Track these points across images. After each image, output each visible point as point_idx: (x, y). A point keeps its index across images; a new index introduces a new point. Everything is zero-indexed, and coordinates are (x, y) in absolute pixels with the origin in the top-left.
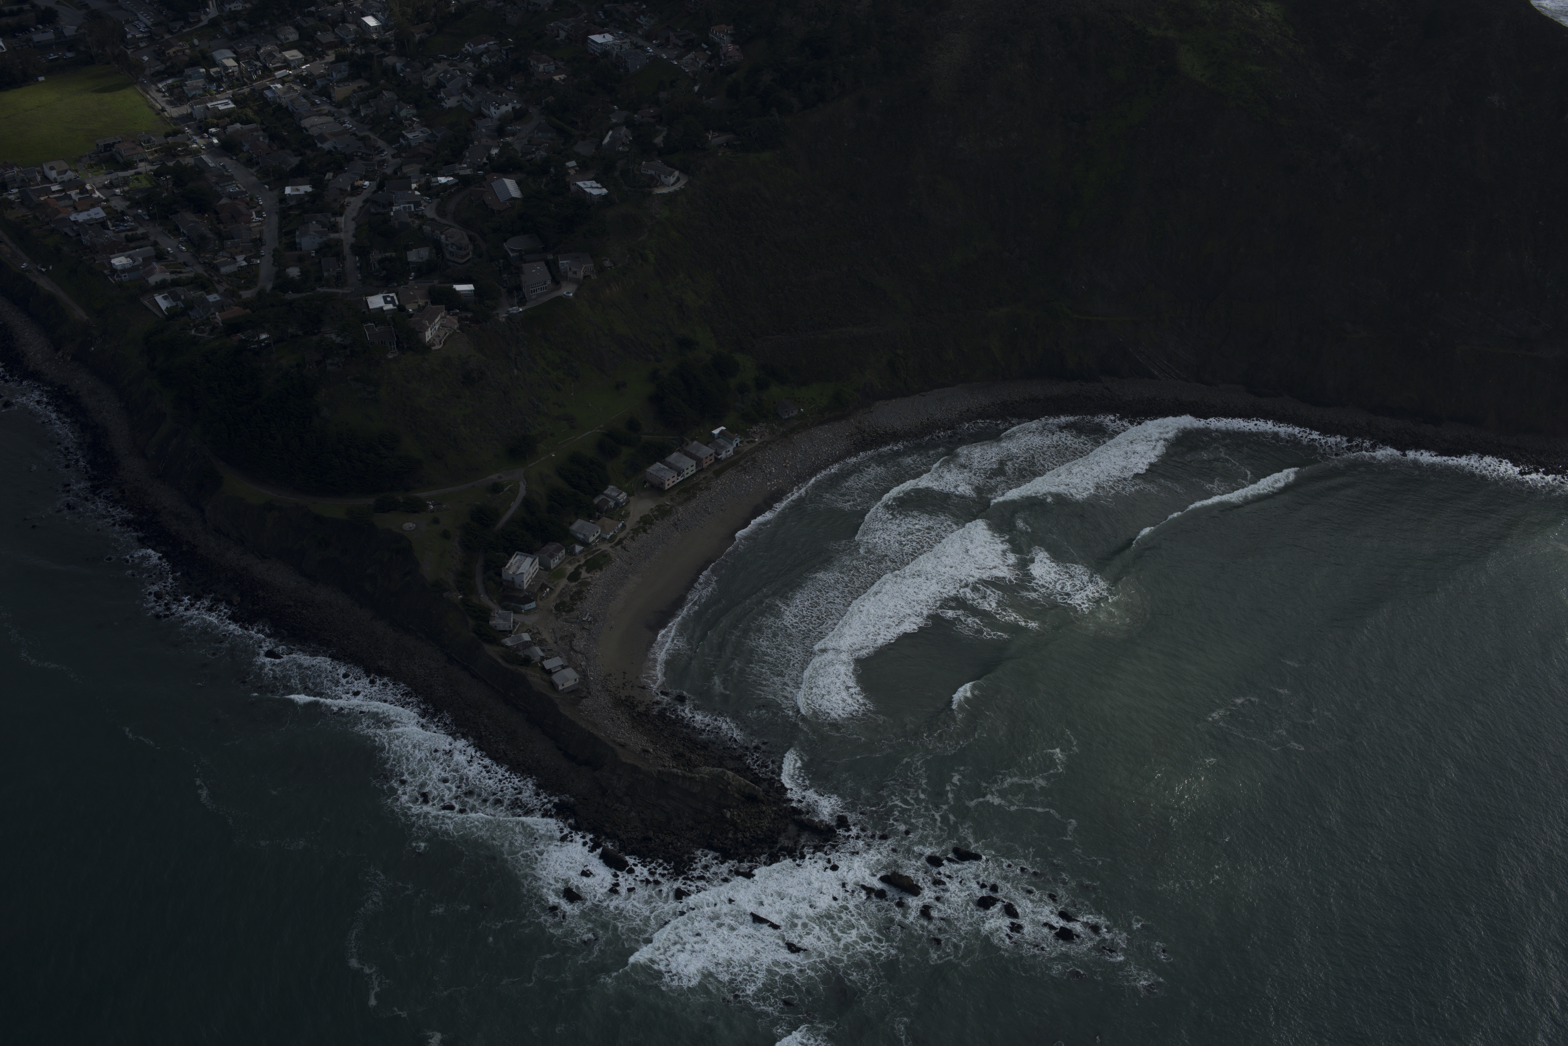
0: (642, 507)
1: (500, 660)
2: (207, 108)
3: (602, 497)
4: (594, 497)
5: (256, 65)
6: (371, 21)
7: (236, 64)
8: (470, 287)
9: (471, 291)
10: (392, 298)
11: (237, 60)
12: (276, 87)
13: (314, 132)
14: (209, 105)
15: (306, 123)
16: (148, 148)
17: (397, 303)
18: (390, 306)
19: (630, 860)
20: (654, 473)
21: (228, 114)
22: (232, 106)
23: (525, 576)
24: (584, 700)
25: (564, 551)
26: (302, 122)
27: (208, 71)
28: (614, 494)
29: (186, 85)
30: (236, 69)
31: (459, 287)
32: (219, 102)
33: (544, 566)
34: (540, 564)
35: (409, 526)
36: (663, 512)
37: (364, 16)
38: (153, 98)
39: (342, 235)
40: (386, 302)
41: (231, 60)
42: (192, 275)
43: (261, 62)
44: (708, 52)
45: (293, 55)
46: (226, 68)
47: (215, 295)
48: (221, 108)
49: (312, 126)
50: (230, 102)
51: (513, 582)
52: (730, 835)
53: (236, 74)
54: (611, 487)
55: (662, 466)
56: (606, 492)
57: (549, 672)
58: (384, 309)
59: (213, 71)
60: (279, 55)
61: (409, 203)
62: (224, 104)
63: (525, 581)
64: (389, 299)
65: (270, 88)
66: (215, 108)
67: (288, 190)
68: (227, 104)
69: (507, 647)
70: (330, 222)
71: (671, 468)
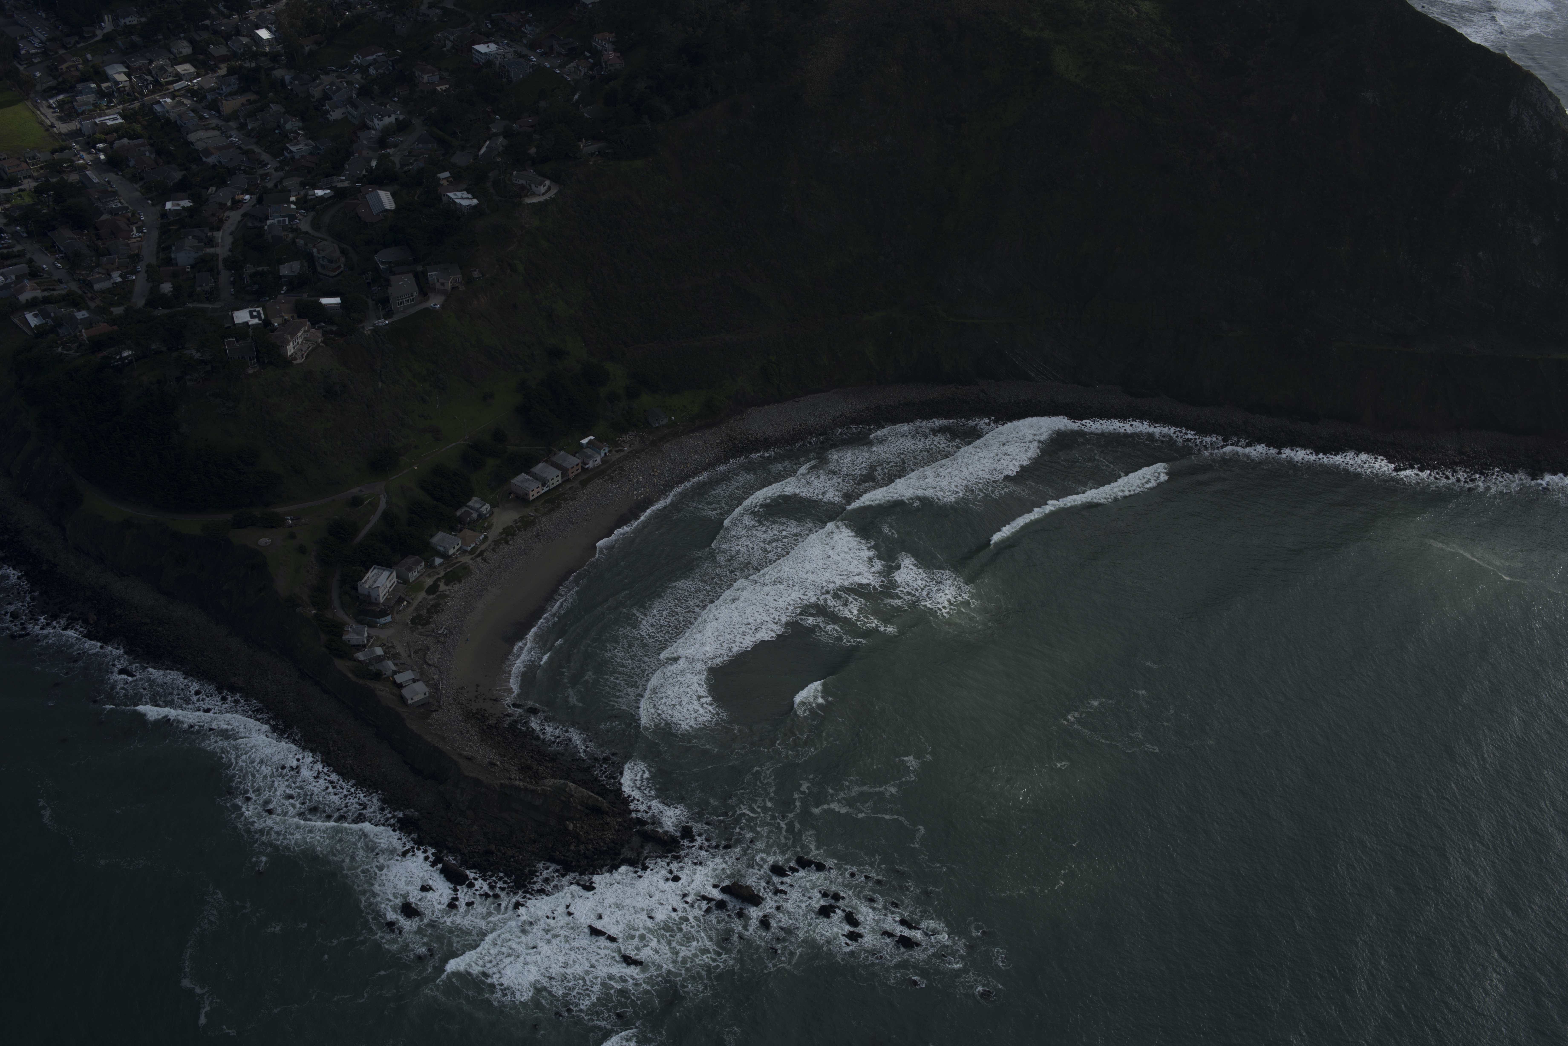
0: (505, 518)
1: (350, 675)
2: (96, 123)
3: (464, 509)
4: (457, 509)
5: (147, 80)
6: (264, 34)
7: (127, 79)
8: (337, 300)
9: (338, 304)
10: (259, 312)
11: (128, 75)
12: (165, 102)
13: (199, 146)
14: (97, 120)
15: (192, 137)
16: (33, 165)
17: (263, 317)
18: (256, 321)
19: (471, 874)
20: (519, 484)
21: (116, 129)
22: (120, 121)
23: (381, 591)
24: (434, 714)
25: (423, 564)
26: (189, 136)
27: (99, 86)
28: (477, 506)
29: (76, 101)
30: (128, 84)
31: (325, 301)
32: (107, 118)
33: (403, 579)
34: (398, 577)
35: (264, 541)
36: (526, 523)
37: (258, 29)
38: (43, 114)
39: (218, 250)
40: (252, 317)
41: (123, 75)
42: (64, 292)
43: (153, 77)
44: (590, 60)
45: (185, 68)
46: (117, 83)
47: (84, 312)
48: (109, 123)
49: (198, 140)
50: (118, 117)
51: (369, 596)
52: (572, 848)
53: (127, 88)
54: (475, 499)
55: (527, 477)
56: (470, 504)
57: (400, 686)
58: (250, 323)
59: (104, 85)
60: (170, 69)
61: (284, 216)
62: (112, 119)
63: (381, 595)
64: (255, 314)
65: (159, 102)
66: (103, 123)
67: (169, 205)
68: (115, 119)
69: (359, 661)
70: (207, 236)
71: (537, 479)
